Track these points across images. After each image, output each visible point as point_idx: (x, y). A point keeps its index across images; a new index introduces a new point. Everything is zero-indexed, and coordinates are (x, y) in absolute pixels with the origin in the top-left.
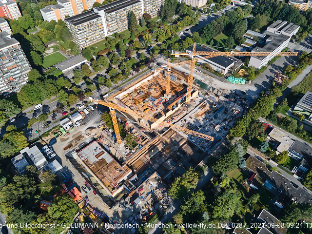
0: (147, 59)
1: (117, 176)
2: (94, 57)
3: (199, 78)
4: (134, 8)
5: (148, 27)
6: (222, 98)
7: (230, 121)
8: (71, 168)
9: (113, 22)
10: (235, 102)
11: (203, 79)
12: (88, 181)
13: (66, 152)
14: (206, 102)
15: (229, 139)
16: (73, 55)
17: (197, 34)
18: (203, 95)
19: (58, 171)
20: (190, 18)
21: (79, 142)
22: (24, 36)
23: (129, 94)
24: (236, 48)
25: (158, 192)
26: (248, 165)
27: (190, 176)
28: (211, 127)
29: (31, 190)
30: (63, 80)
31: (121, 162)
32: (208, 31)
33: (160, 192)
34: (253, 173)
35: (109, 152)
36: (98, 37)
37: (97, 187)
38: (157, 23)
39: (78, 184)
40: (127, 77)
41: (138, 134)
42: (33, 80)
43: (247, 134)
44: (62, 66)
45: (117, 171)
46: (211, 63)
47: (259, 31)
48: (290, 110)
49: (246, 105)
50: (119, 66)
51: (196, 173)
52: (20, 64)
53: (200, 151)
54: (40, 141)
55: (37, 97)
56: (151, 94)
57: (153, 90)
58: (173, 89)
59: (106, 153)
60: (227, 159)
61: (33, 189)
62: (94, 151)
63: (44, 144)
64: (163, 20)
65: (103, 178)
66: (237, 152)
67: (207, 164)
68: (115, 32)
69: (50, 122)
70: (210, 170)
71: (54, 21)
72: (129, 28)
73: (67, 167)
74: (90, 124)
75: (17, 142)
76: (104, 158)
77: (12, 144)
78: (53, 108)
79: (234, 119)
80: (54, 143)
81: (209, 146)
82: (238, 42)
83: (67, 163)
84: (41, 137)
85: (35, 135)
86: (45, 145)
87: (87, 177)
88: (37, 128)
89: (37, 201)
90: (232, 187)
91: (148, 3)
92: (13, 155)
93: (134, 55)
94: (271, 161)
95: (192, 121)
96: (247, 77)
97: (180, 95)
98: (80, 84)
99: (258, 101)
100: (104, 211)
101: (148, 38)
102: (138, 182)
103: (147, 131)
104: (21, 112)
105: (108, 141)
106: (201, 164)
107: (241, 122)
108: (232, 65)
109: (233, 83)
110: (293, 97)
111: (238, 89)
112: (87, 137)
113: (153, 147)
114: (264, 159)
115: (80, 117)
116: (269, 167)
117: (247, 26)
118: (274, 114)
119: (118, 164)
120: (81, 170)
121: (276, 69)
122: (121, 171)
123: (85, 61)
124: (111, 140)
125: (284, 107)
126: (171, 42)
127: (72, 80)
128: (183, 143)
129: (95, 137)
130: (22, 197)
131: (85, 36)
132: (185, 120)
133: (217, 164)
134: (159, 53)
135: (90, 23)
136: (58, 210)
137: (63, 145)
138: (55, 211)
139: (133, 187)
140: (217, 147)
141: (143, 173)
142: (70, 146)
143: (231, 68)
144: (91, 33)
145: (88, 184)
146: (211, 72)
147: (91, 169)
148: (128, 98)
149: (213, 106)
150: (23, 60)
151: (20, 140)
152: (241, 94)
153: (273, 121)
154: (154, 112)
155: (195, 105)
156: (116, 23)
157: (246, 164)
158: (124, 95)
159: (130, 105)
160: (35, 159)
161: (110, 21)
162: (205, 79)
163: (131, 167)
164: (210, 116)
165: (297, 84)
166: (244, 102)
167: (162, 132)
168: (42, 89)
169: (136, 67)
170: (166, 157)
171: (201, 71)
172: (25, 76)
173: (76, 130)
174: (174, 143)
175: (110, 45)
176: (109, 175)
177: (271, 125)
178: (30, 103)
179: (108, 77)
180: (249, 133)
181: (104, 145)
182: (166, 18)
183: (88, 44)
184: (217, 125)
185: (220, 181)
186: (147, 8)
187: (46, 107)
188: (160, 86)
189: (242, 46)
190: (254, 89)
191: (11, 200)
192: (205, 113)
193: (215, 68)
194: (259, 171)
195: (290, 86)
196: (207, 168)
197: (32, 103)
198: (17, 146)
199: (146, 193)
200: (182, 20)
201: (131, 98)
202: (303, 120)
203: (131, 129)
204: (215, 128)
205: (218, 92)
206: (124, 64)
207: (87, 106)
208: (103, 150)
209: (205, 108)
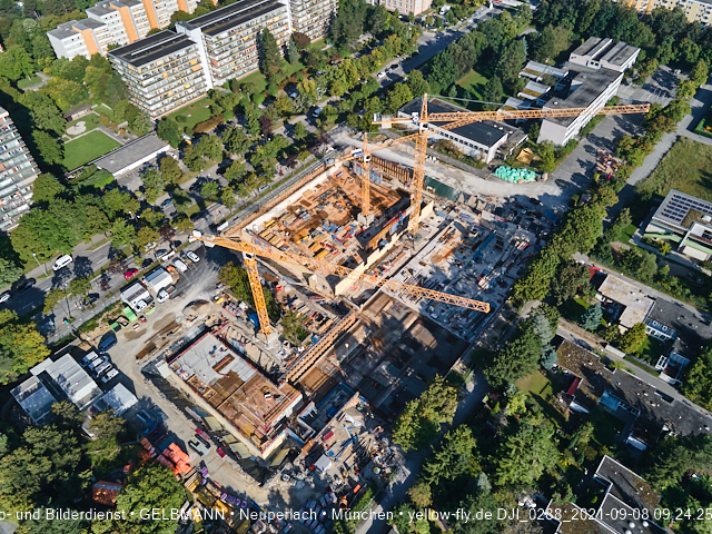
0: (311, 136)
1: (268, 410)
2: (187, 138)
3: (433, 174)
4: (271, 21)
5: (305, 64)
6: (488, 216)
7: (511, 265)
8: (159, 400)
9: (225, 55)
10: (516, 222)
11: (442, 175)
12: (203, 427)
13: (143, 363)
14: (454, 227)
15: (514, 305)
16: (135, 137)
17: (417, 75)
18: (445, 212)
19: (128, 410)
20: (400, 39)
21: (171, 337)
22: (12, 98)
23: (276, 219)
24: (507, 103)
25: (367, 439)
26: (562, 360)
27: (439, 395)
28: (471, 283)
29: (69, 461)
30: (119, 196)
31: (274, 376)
32: (442, 67)
33: (373, 437)
34: (575, 377)
35: (244, 356)
36: (190, 91)
37: (225, 438)
38: (326, 53)
39: (180, 437)
40: (268, 180)
41: (307, 309)
42: (45, 199)
43: (552, 292)
44: (112, 162)
45: (269, 399)
46: (456, 139)
47: (553, 63)
48: (637, 233)
49: (542, 228)
50: (248, 156)
51: (451, 389)
52: (11, 162)
53: (451, 339)
54: (76, 342)
55: (61, 238)
56: (327, 215)
57: (330, 206)
58: (375, 201)
59: (237, 358)
60: (516, 352)
61: (73, 456)
62: (209, 356)
63: (87, 348)
64: (337, 45)
65: (237, 416)
66: (536, 333)
67: (470, 366)
68: (230, 78)
69: (97, 296)
70: (479, 378)
71: (82, 57)
72: (261, 69)
73: (150, 399)
74: (194, 294)
75: (21, 348)
76: (234, 370)
77: (11, 355)
78: (100, 262)
79: (518, 261)
80: (111, 345)
81: (471, 324)
82: (511, 89)
83: (146, 388)
84: (77, 333)
85: (62, 329)
86: (89, 351)
87: (199, 418)
88: (66, 312)
89: (85, 485)
90: (534, 414)
91: (300, 8)
92: (14, 380)
93: (279, 129)
94: (608, 347)
95: (426, 271)
96: (537, 166)
97: (394, 214)
98: (158, 202)
99: (570, 218)
100: (248, 494)
101: (308, 89)
102: (318, 420)
103: (328, 301)
104: (23, 277)
105: (239, 330)
106: (458, 366)
107: (538, 267)
108: (503, 140)
109: (508, 182)
110: (641, 206)
111: (521, 193)
112: (189, 324)
113: (344, 337)
114: (593, 345)
115: (168, 280)
116: (606, 361)
117: (526, 53)
118: (605, 245)
119: (268, 383)
120: (182, 403)
121: (597, 144)
122: (276, 396)
123: (167, 148)
124: (245, 328)
125: (624, 226)
126: (360, 95)
127: (139, 194)
128: (412, 322)
129: (209, 323)
130: (50, 479)
131: (162, 90)
132: (411, 271)
133: (496, 363)
134: (336, 122)
135: (171, 59)
136: (141, 500)
137: (132, 347)
138: (136, 504)
139: (309, 432)
140: (488, 325)
141: (328, 398)
142: (150, 348)
143: (502, 147)
144: (176, 83)
145: (204, 435)
146: (457, 158)
147: (206, 400)
148: (276, 227)
149: (471, 235)
150: (17, 154)
151: (29, 343)
152: (528, 204)
153: (605, 259)
154: (338, 258)
155: (431, 236)
156: (231, 58)
157: (556, 358)
158: (266, 223)
159: (282, 243)
160: (69, 385)
161: (216, 52)
162: (446, 175)
163: (299, 387)
164: (464, 258)
165: (646, 175)
166: (536, 221)
167: (360, 301)
168: (70, 220)
169: (288, 156)
170: (375, 356)
171: (434, 159)
172: (23, 191)
173: (161, 311)
174: (392, 324)
175: (221, 109)
176: (251, 409)
177: (601, 268)
178: (43, 255)
179: (225, 182)
180: (557, 289)
181: (230, 340)
182: (346, 41)
183: (169, 108)
184: (482, 276)
185: (504, 402)
186: (300, 20)
187: (81, 262)
188: (345, 197)
189: (520, 98)
190: (556, 191)
191: (23, 486)
192: (453, 251)
193: (466, 150)
194: (587, 372)
195: (631, 181)
196: (472, 374)
197: (47, 254)
198: (22, 357)
199: (339, 443)
200: (381, 44)
201: (283, 228)
202: (666, 253)
203: (290, 300)
204: (480, 284)
205: (477, 202)
206: (260, 150)
207: (182, 253)
208: (229, 351)
209: (453, 240)
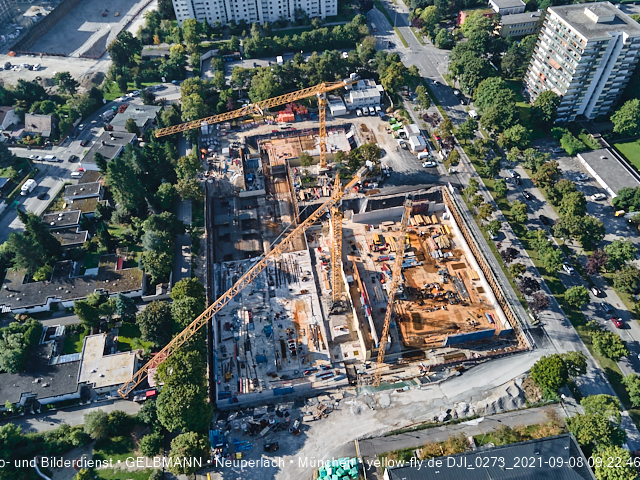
23: (450, 236)
53: (229, 257)
56: (428, 271)
57: (439, 280)
63: (388, 111)
95: (297, 288)
119: (292, 157)
122: (281, 157)
132: (306, 279)
137: (373, 125)
142: (365, 130)
147: (308, 135)
155: (331, 325)
166: (251, 420)
184: (251, 320)
192: (297, 325)
209: (307, 336)
